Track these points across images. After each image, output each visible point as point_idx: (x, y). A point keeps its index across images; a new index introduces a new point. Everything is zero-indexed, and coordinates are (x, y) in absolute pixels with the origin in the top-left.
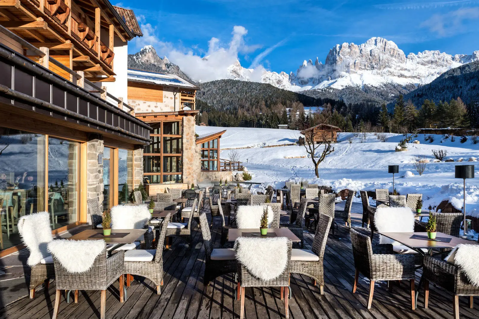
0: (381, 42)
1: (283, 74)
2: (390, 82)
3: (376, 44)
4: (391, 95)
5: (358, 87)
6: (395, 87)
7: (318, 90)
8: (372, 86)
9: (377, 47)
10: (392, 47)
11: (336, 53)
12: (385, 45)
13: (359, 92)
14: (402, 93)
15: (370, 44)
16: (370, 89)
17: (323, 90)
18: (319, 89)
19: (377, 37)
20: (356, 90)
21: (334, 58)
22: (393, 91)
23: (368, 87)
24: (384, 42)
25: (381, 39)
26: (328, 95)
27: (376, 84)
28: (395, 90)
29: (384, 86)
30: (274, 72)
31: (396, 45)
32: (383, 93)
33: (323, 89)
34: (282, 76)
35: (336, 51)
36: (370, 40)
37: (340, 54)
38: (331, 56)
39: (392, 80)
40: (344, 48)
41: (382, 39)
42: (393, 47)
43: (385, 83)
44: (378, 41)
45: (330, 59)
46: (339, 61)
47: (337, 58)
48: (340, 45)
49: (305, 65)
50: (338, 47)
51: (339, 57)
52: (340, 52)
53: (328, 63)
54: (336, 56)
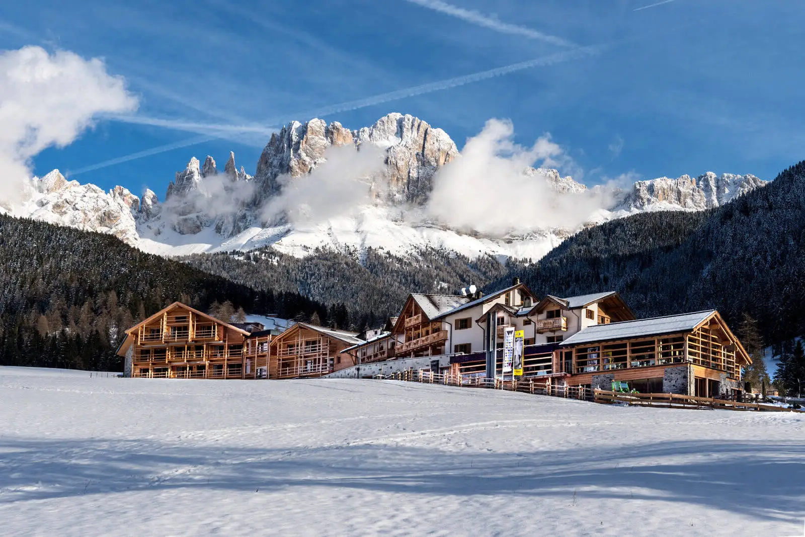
0: (415, 129)
1: (121, 194)
2: (436, 246)
3: (400, 133)
4: (438, 284)
5: (350, 254)
6: (449, 263)
7: (236, 256)
8: (388, 253)
9: (404, 143)
10: (442, 146)
11: (289, 146)
12: (425, 139)
13: (355, 272)
14: (467, 279)
15: (384, 130)
16: (382, 264)
17: (249, 258)
18: (238, 253)
19: (404, 114)
20: (347, 263)
21: (282, 159)
22: (445, 273)
23: (378, 257)
24: (422, 130)
25: (413, 121)
27: (398, 249)
28: (449, 269)
29: (420, 258)
30: (94, 186)
31: (451, 142)
32: (419, 277)
33: (251, 255)
34: (119, 200)
35: (290, 140)
36: (385, 119)
37: (301, 151)
38: (273, 152)
39: (443, 242)
40: (312, 133)
41: (417, 121)
42: (446, 148)
43: (424, 249)
44: (407, 124)
45: (270, 161)
46: (297, 170)
47: (291, 160)
48: (301, 124)
49: (191, 173)
50: (297, 129)
51: (297, 160)
52: (301, 146)
53: (266, 174)
54: (290, 156)
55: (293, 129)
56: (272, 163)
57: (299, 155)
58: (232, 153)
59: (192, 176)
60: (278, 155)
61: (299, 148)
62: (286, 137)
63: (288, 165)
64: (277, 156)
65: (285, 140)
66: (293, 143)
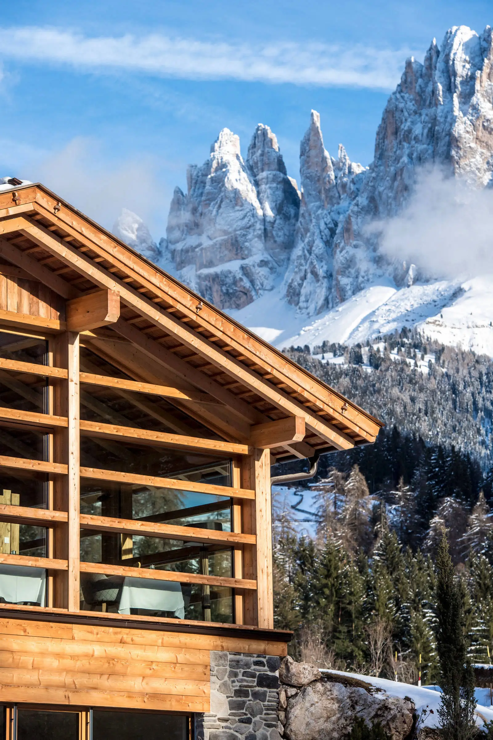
7: (329, 356)
11: (450, 89)
17: (358, 359)
18: (337, 350)
21: (434, 120)
26: (395, 391)
33: (365, 351)
35: (449, 72)
37: (478, 98)
38: (411, 106)
45: (405, 127)
46: (473, 145)
47: (455, 121)
48: (474, 32)
49: (222, 166)
50: (467, 46)
51: (471, 121)
52: (477, 87)
53: (397, 159)
54: (452, 111)
55: (455, 46)
56: (410, 131)
57: (475, 108)
58: (315, 113)
59: (225, 174)
60: (424, 112)
61: (472, 92)
62: (440, 65)
63: (449, 134)
64: (420, 115)
65: (437, 74)
66: (459, 80)
